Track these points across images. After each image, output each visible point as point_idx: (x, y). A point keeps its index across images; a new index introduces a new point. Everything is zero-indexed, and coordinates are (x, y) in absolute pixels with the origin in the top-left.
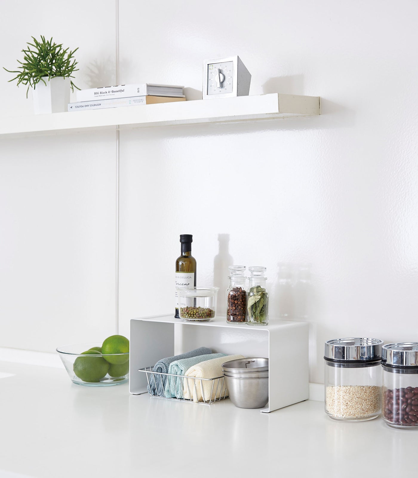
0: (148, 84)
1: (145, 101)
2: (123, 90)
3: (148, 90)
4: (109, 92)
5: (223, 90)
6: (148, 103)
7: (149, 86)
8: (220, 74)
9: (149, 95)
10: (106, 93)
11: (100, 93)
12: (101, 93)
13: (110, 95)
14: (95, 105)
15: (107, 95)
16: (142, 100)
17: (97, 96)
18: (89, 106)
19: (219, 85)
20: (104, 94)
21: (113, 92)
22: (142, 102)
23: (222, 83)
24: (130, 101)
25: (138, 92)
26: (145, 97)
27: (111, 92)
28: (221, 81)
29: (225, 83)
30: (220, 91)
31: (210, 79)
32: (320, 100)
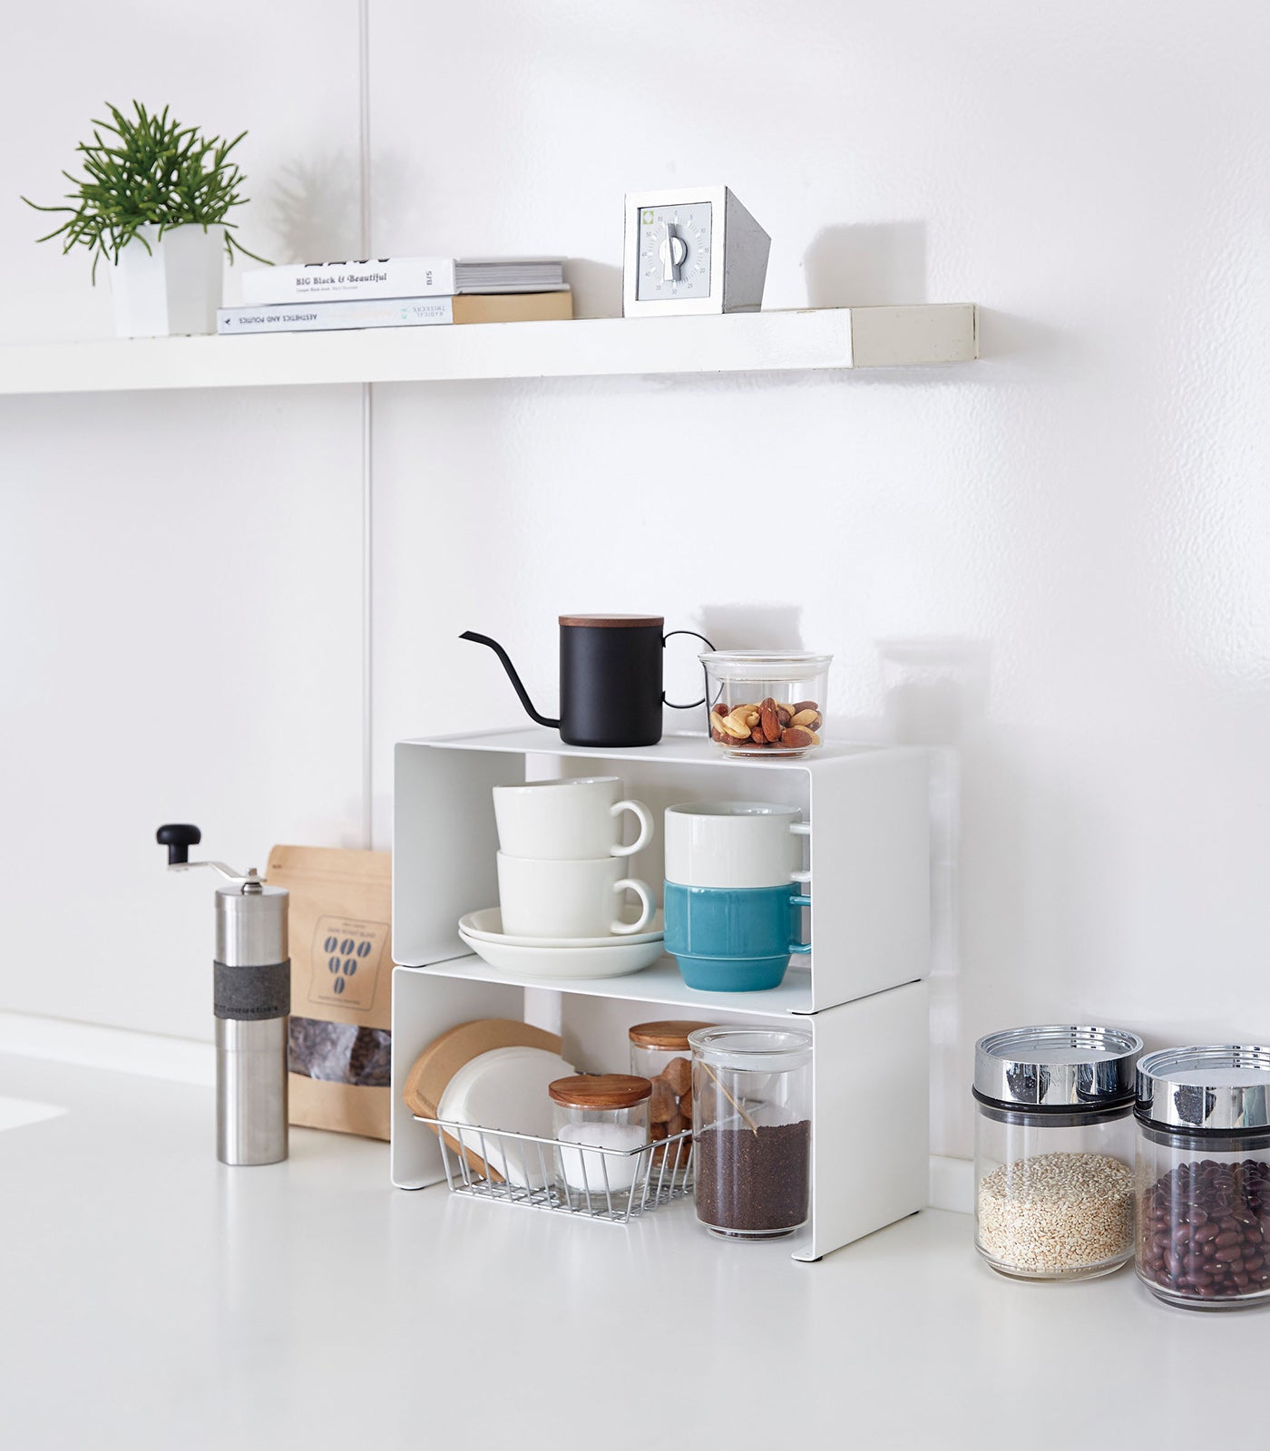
0: (458, 259)
1: (449, 316)
2: (382, 274)
3: (458, 278)
4: (341, 280)
5: (683, 285)
6: (458, 321)
7: (460, 266)
8: (675, 241)
9: (461, 294)
10: (333, 281)
11: (312, 281)
12: (316, 281)
13: (345, 288)
14: (298, 318)
15: (334, 288)
16: (439, 308)
17: (305, 291)
18: (281, 319)
19: (669, 273)
20: (326, 285)
21: (352, 279)
22: (441, 314)
23: (679, 269)
24: (405, 310)
25: (429, 283)
26: (450, 299)
27: (346, 279)
28: (677, 261)
29: (689, 268)
30: (675, 292)
31: (645, 254)
32: (976, 314)
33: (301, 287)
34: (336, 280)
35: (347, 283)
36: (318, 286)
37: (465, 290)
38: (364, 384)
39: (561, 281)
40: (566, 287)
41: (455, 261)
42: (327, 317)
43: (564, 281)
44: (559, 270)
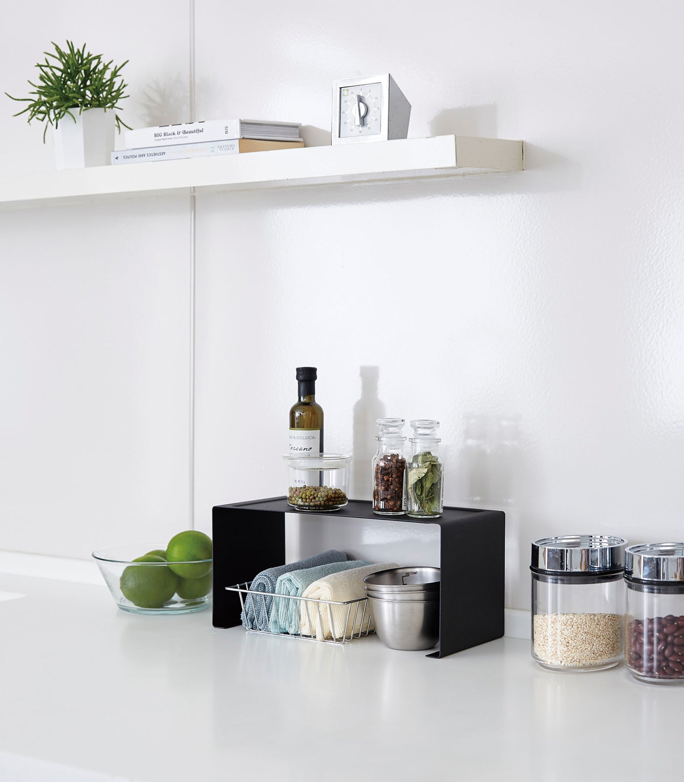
0: (242, 119)
1: (237, 148)
2: (201, 129)
3: (242, 130)
4: (179, 133)
5: (365, 129)
6: (242, 151)
7: (243, 123)
8: (361, 103)
9: (243, 138)
10: (174, 134)
11: (163, 134)
12: (165, 134)
13: (180, 137)
14: (155, 154)
15: (174, 138)
16: (232, 146)
17: (159, 140)
18: (146, 155)
19: (358, 122)
20: (170, 137)
21: (185, 132)
22: (233, 149)
23: (363, 119)
24: (213, 148)
25: (226, 132)
26: (238, 140)
27: (181, 132)
28: (362, 114)
29: (369, 119)
30: (360, 132)
31: (344, 112)
32: (524, 146)
33: (157, 138)
34: (176, 133)
35: (182, 134)
36: (166, 137)
37: (246, 137)
39: (298, 136)
41: (240, 120)
42: (171, 153)
43: (300, 137)
44: (296, 130)
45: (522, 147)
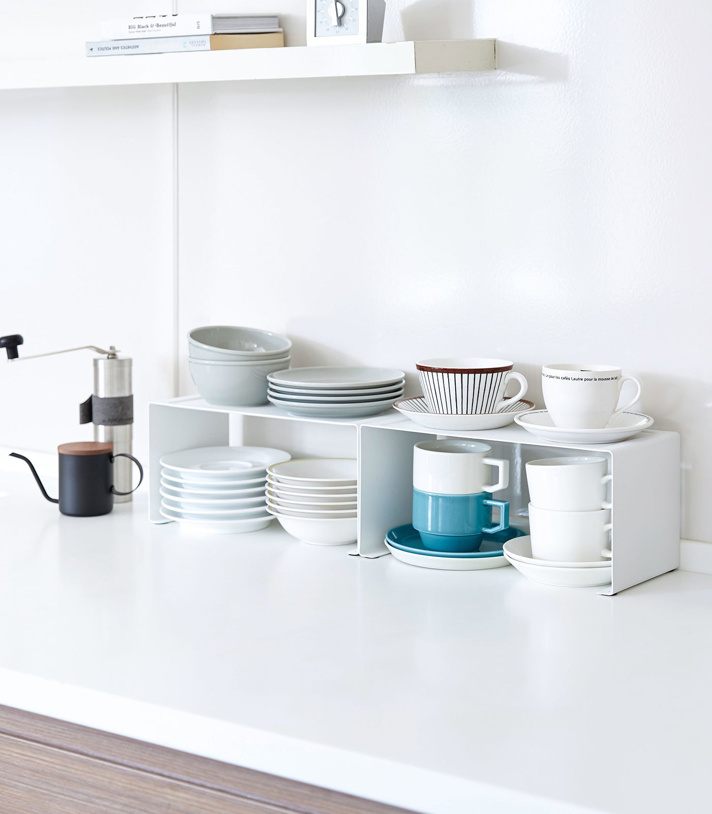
0: (214, 15)
1: (208, 46)
2: (173, 23)
3: (214, 25)
4: (152, 26)
5: (342, 30)
6: (213, 48)
7: (215, 18)
8: (338, 3)
9: (215, 34)
10: (147, 27)
11: (137, 27)
12: (139, 27)
13: (154, 30)
14: (129, 47)
15: (149, 31)
16: (203, 42)
17: (133, 32)
18: (120, 48)
19: (335, 22)
20: (144, 29)
21: (158, 25)
22: (204, 45)
23: (340, 20)
24: (185, 43)
25: (198, 27)
26: (208, 37)
27: (154, 25)
28: (340, 15)
29: (347, 18)
30: (337, 32)
31: (319, 11)
32: (496, 44)
33: (131, 30)
34: (149, 26)
35: (155, 27)
36: (140, 29)
37: (218, 32)
38: (174, 83)
39: (278, 27)
40: (281, 30)
41: (212, 15)
42: (145, 47)
43: (280, 27)
44: (276, 21)
45: (494, 45)
